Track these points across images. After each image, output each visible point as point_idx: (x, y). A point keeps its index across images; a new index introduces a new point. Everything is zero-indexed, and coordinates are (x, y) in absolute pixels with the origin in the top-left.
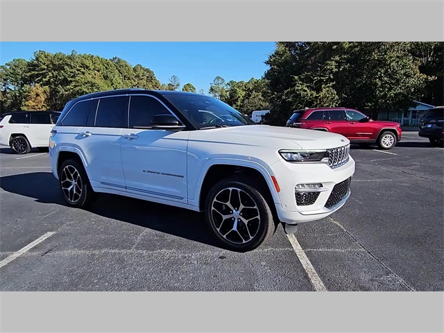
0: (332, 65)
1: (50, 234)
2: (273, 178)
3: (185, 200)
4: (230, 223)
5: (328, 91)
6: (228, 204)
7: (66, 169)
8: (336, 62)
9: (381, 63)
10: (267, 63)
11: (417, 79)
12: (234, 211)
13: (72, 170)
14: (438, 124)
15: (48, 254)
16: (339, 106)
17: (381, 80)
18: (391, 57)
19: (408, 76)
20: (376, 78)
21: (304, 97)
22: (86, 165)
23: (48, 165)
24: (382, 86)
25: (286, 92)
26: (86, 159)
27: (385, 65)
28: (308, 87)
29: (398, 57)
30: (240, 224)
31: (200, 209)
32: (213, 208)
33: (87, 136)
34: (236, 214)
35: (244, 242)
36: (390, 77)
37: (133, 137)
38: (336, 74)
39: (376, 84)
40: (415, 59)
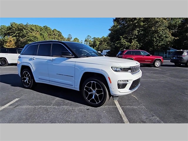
0: (136, 32)
1: (17, 99)
3: (73, 86)
4: (92, 95)
5: (135, 43)
6: (91, 88)
7: (24, 73)
8: (138, 30)
9: (156, 32)
10: (109, 30)
11: (171, 38)
12: (93, 91)
13: (27, 73)
14: (178, 57)
15: (17, 107)
16: (139, 49)
17: (156, 39)
18: (160, 30)
19: (166, 37)
20: (154, 38)
21: (125, 45)
22: (33, 71)
23: (17, 71)
24: (156, 41)
25: (117, 42)
26: (33, 69)
27: (158, 32)
28: (126, 41)
29: (163, 29)
30: (96, 96)
31: (80, 90)
32: (85, 90)
33: (34, 59)
34: (94, 92)
35: (97, 103)
36: (159, 37)
37: (53, 60)
38: (137, 36)
39: (154, 40)
40: (170, 30)
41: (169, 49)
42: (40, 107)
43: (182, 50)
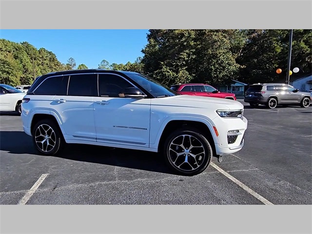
0: (184, 55)
1: (44, 177)
2: (214, 127)
3: (147, 145)
4: (183, 157)
5: (183, 73)
6: (182, 145)
7: (41, 127)
8: (187, 53)
9: (215, 56)
10: (143, 51)
11: (235, 67)
12: (185, 150)
13: (46, 128)
14: (255, 94)
15: (56, 189)
16: (189, 82)
17: (215, 67)
18: (220, 53)
19: (230, 65)
20: (211, 66)
21: (168, 77)
22: (60, 123)
24: (216, 71)
25: (155, 72)
26: (61, 120)
27: (216, 57)
28: (170, 70)
29: (224, 53)
30: (190, 158)
31: (158, 150)
32: (170, 149)
33: (61, 102)
34: (187, 152)
35: (193, 169)
36: (220, 65)
37: (104, 103)
38: (187, 61)
39: (212, 69)
40: (233, 55)
41: (235, 83)
42: (100, 185)
43: (259, 84)
